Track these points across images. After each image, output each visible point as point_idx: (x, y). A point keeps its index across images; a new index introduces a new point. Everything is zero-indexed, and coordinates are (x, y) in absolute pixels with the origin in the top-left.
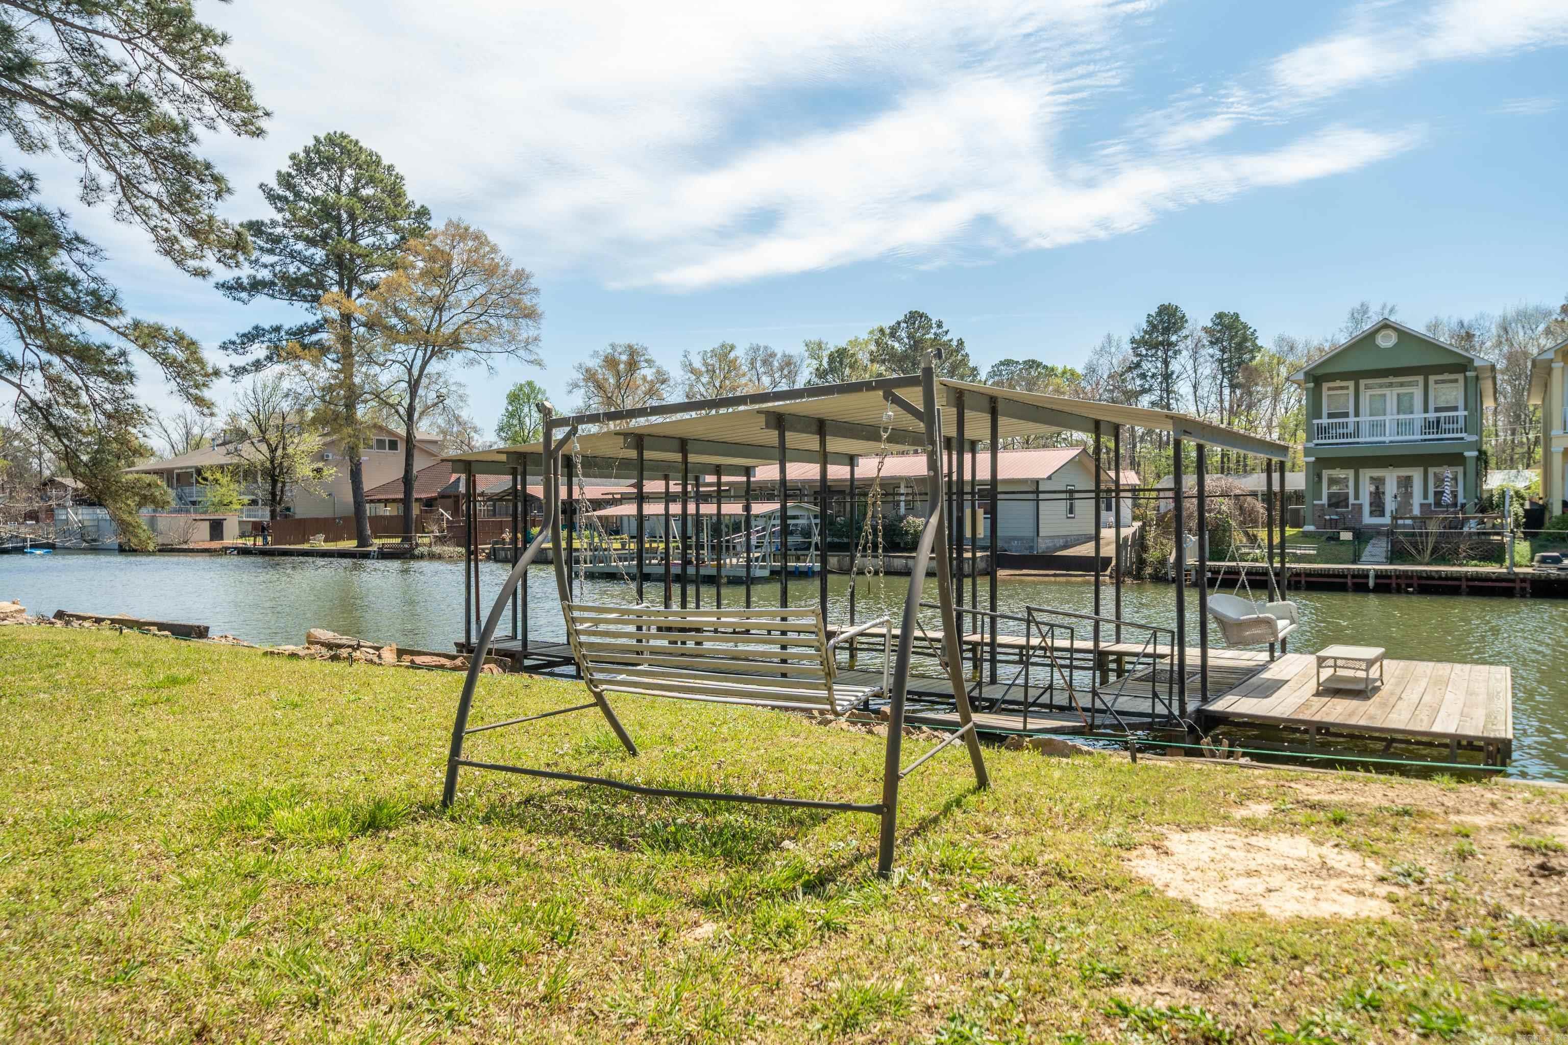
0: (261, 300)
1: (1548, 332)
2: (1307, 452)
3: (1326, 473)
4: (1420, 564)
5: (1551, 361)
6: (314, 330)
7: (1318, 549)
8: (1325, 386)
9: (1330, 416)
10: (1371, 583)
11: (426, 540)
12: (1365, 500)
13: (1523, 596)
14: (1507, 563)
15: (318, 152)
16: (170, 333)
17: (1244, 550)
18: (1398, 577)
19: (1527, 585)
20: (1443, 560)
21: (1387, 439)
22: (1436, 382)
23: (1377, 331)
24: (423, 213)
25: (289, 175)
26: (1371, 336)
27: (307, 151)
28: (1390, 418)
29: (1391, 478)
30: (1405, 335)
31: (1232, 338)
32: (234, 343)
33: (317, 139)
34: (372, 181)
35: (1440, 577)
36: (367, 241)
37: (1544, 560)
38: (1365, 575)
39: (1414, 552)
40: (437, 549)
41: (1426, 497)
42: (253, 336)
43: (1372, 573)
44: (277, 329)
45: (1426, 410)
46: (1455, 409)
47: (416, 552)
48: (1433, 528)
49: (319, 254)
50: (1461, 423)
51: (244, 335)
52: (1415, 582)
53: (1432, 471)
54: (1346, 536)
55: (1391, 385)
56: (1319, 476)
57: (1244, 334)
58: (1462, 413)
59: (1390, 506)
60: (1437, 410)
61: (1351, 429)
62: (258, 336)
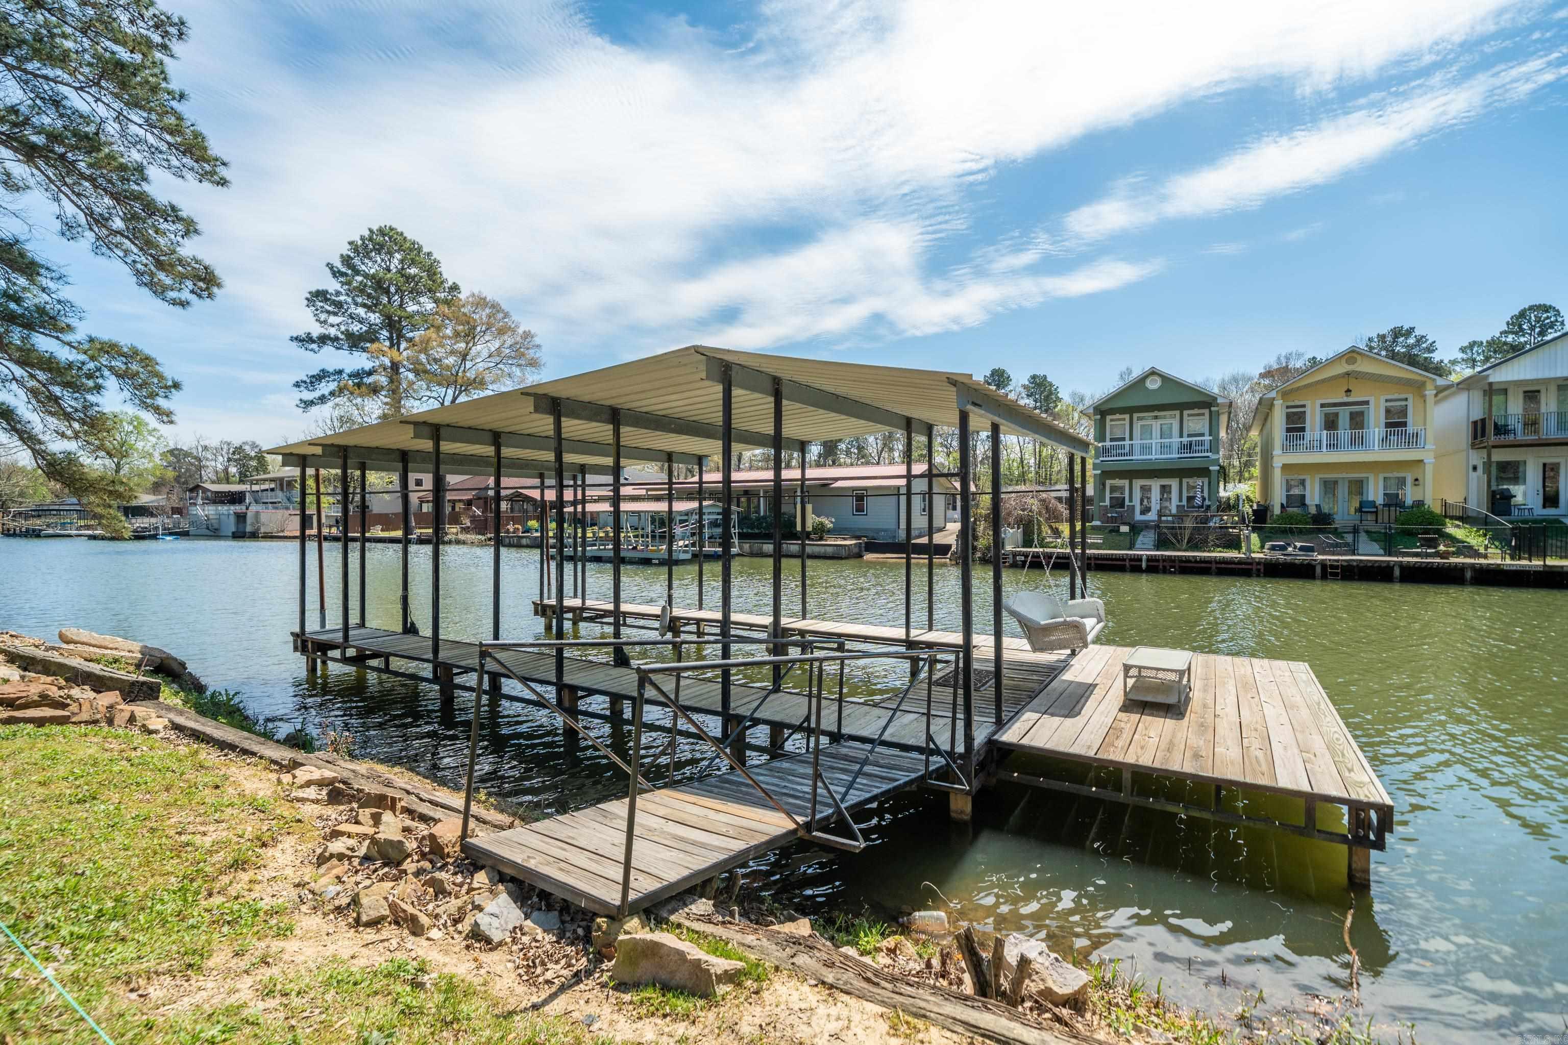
0: (328, 349)
1: (1252, 390)
2: (1095, 467)
3: (1109, 482)
4: (1179, 550)
5: (1274, 399)
6: (370, 373)
7: (1104, 539)
8: (1109, 418)
9: (1112, 440)
10: (1144, 565)
11: (454, 530)
12: (1136, 502)
13: (1258, 576)
14: (1244, 550)
15: (371, 239)
16: (125, 350)
17: (1048, 540)
18: (1164, 561)
19: (1262, 567)
20: (1196, 547)
21: (1153, 457)
22: (1189, 415)
23: (1146, 377)
24: (455, 288)
25: (349, 256)
26: (1142, 380)
27: (362, 238)
28: (1155, 441)
29: (1155, 485)
30: (1167, 380)
31: (1042, 393)
32: (305, 382)
33: (371, 231)
34: (413, 262)
35: (1195, 560)
36: (412, 308)
37: (1273, 548)
38: (1139, 559)
39: (1174, 541)
40: (462, 537)
41: (1181, 500)
42: (322, 376)
43: (1144, 558)
44: (340, 372)
45: (1181, 436)
46: (1203, 435)
47: (446, 539)
48: (1189, 524)
49: (375, 318)
50: (1207, 446)
51: (313, 376)
52: (1177, 564)
53: (1185, 481)
54: (1125, 529)
55: (1156, 417)
56: (1104, 485)
57: (1050, 390)
58: (1207, 438)
59: (1155, 506)
60: (1189, 436)
61: (1127, 450)
62: (324, 377)
